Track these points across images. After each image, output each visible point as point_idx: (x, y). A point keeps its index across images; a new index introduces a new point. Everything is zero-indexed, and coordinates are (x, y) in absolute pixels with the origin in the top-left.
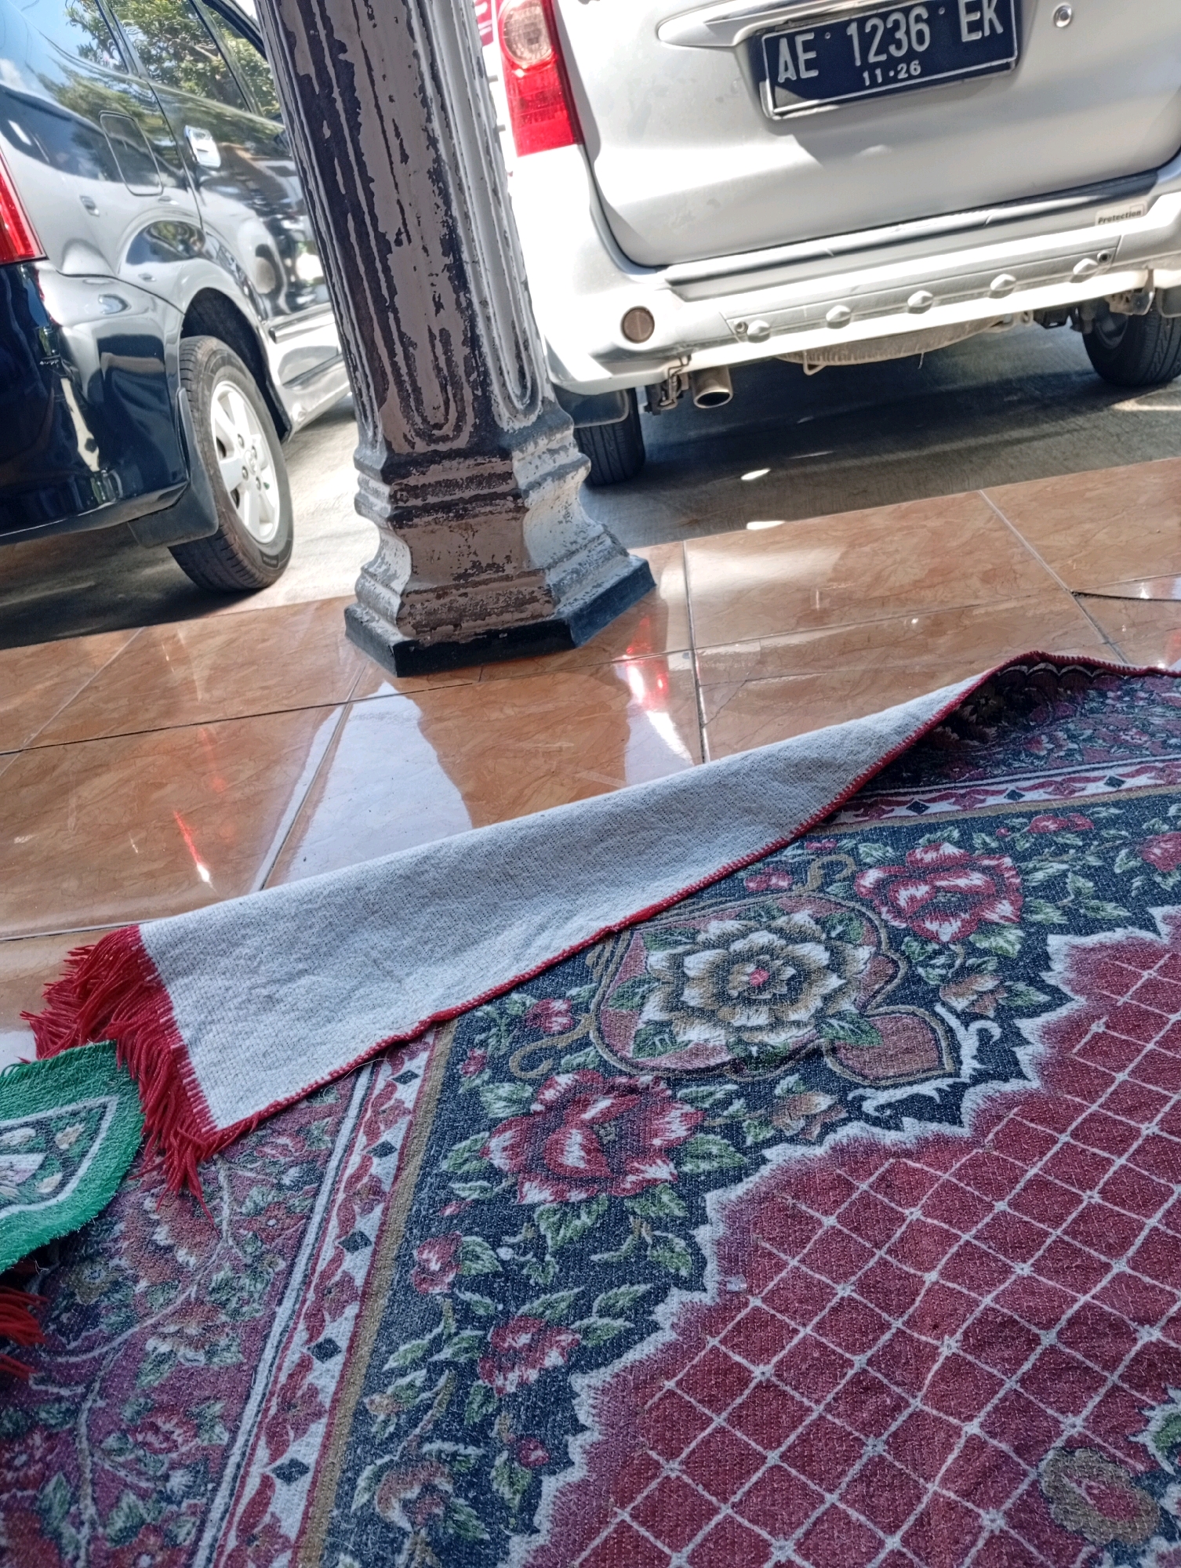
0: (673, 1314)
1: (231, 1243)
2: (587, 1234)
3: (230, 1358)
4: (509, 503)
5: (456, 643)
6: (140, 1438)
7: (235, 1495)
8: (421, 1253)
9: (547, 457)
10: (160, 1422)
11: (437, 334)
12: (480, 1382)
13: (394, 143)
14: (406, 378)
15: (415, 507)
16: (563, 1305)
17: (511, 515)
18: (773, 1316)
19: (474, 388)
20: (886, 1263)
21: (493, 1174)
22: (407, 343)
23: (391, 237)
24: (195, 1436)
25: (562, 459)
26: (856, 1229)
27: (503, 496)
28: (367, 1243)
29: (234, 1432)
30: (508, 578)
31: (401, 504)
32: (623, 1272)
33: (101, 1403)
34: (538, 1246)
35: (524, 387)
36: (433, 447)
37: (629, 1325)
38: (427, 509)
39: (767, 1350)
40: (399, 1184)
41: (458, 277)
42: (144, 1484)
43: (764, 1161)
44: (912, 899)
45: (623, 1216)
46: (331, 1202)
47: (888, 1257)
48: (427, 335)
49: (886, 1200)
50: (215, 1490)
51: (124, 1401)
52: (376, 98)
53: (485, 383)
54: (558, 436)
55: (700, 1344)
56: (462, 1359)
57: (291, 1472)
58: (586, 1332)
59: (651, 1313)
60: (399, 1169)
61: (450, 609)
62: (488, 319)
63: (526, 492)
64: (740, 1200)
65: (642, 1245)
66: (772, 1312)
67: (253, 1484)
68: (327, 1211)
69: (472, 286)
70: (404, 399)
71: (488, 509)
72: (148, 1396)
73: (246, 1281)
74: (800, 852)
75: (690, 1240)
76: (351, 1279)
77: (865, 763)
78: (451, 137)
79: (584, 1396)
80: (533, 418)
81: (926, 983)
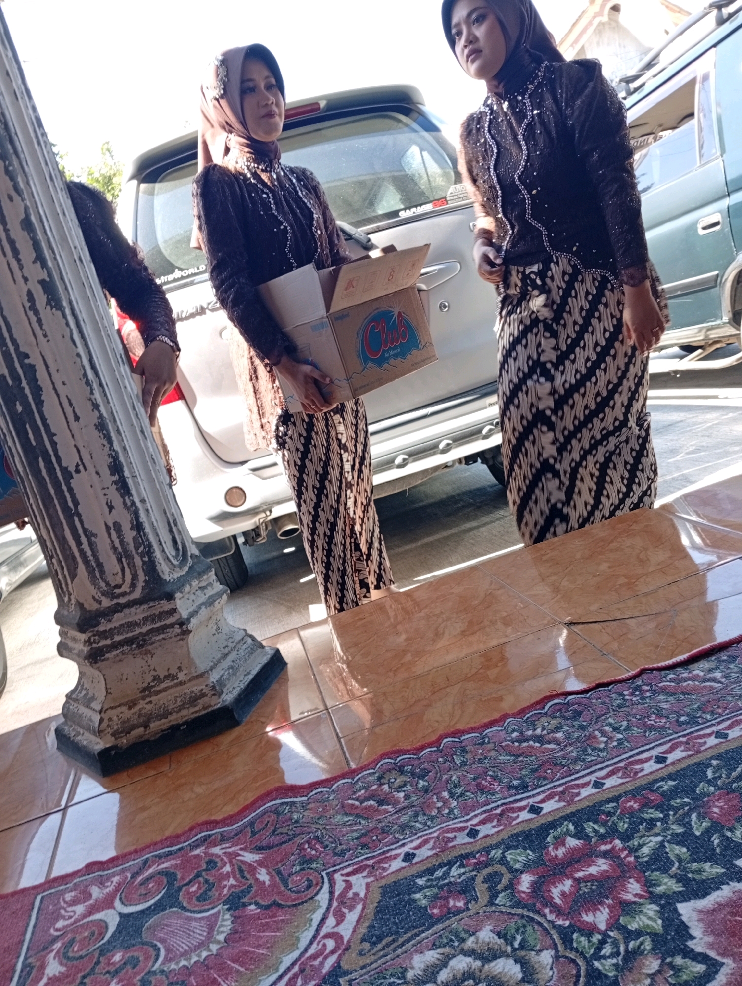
4: (177, 630)
5: (147, 741)
9: (199, 592)
11: (111, 525)
13: (69, 410)
14: (91, 558)
15: (106, 646)
17: (179, 637)
19: (142, 556)
22: (89, 535)
23: (72, 469)
25: (210, 592)
27: (172, 626)
30: (181, 683)
31: (94, 645)
35: (177, 549)
36: (115, 601)
38: (115, 646)
41: (123, 487)
48: (104, 527)
52: (53, 384)
53: (149, 551)
54: (205, 577)
61: (139, 716)
62: (147, 510)
63: (188, 620)
69: (133, 492)
70: (91, 571)
71: (162, 636)
74: (462, 870)
78: (109, 403)
80: (186, 569)
81: (605, 976)
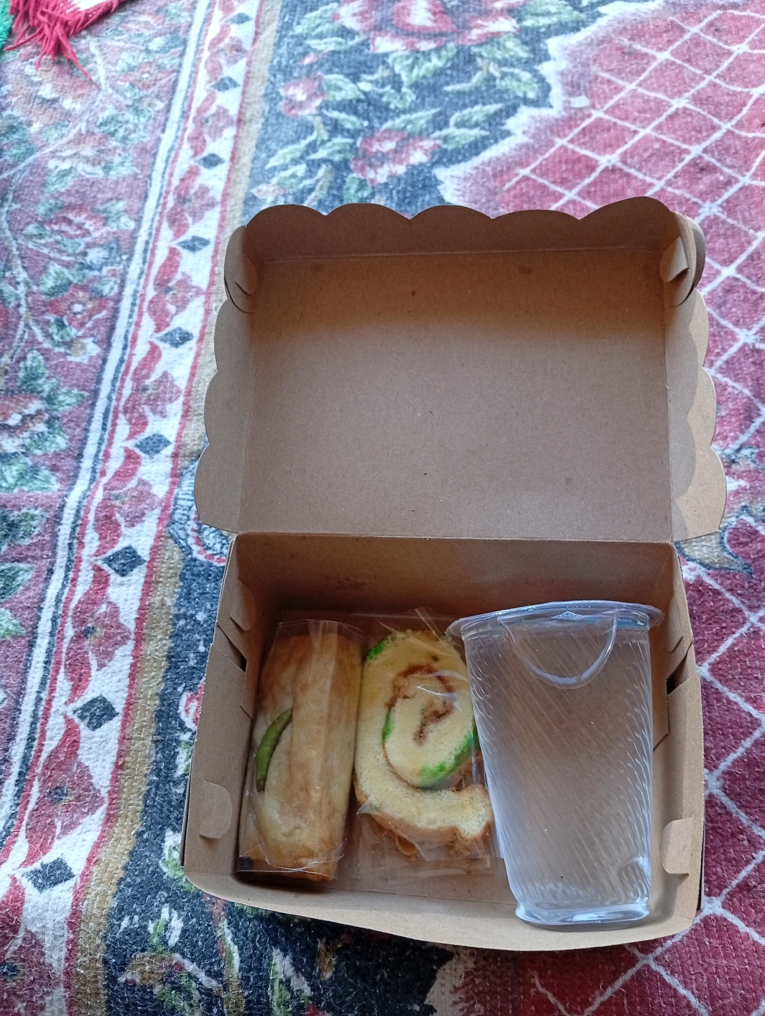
0: (523, 125)
1: (110, 91)
2: (438, 73)
3: (126, 170)
6: (56, 228)
7: (148, 262)
8: (287, 90)
10: (71, 216)
12: (355, 175)
16: (422, 122)
18: (615, 124)
20: (715, 85)
21: (345, 32)
24: (105, 225)
26: (689, 61)
28: (235, 85)
29: (139, 221)
32: (476, 97)
33: (15, 206)
34: (396, 82)
37: (484, 133)
39: (611, 146)
40: (258, 45)
42: (65, 258)
43: (600, 15)
45: (471, 59)
46: (197, 59)
47: (718, 81)
49: (715, 40)
50: (129, 260)
51: (36, 202)
55: (550, 144)
56: (337, 158)
57: (195, 244)
58: (446, 139)
59: (503, 124)
60: (257, 33)
64: (580, 44)
65: (490, 79)
66: (614, 120)
67: (161, 256)
68: (195, 66)
72: (56, 198)
73: (130, 116)
75: (535, 73)
76: (225, 111)
79: (447, 183)
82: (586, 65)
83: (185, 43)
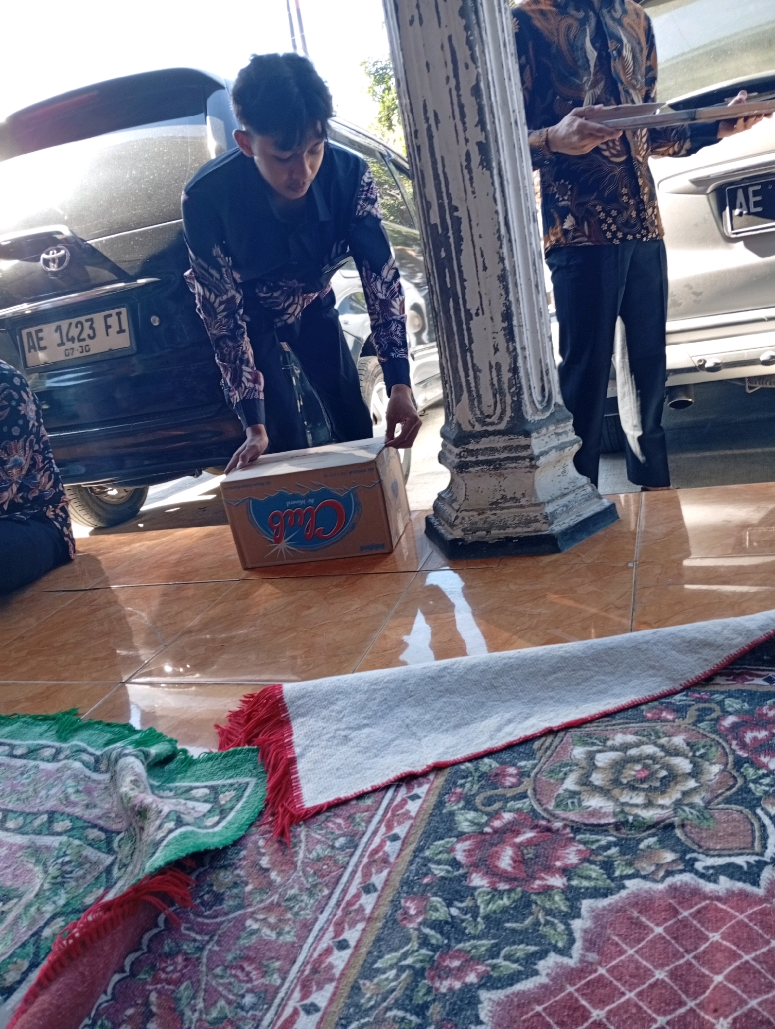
0: (549, 968)
1: (301, 874)
2: (505, 910)
3: (289, 938)
4: (527, 462)
5: (486, 543)
6: (233, 972)
7: (278, 1015)
8: (406, 902)
9: (554, 437)
10: (245, 965)
11: (494, 364)
12: (426, 981)
13: (480, 260)
14: (473, 389)
15: (470, 461)
16: (483, 949)
17: (528, 470)
18: (611, 982)
19: (512, 396)
20: (691, 964)
21: (455, 864)
22: (476, 370)
23: (473, 312)
24: (263, 977)
25: (564, 439)
26: (675, 938)
27: (524, 458)
28: (376, 890)
29: (284, 979)
30: (522, 507)
31: (463, 459)
32: (523, 937)
33: (216, 948)
34: (475, 911)
35: (544, 396)
36: (485, 428)
37: (521, 968)
38: (477, 463)
39: (604, 1002)
40: (400, 860)
41: (510, 335)
42: (231, 997)
43: (624, 887)
44: (755, 738)
45: (529, 904)
46: (359, 862)
47: (694, 961)
48: (488, 365)
49: (699, 925)
50: (268, 1009)
51: (229, 950)
52: (472, 236)
53: (519, 393)
54: (562, 425)
55: (562, 989)
56: (418, 966)
57: (311, 1009)
58: (494, 967)
59: (535, 964)
60: (401, 850)
61: (485, 522)
62: (525, 357)
63: (538, 457)
64: (604, 908)
65: (537, 923)
66: (611, 979)
67: (288, 1011)
68: (357, 866)
69: (517, 339)
70: (471, 400)
71: (514, 465)
72: (242, 951)
73: (305, 897)
74: (684, 698)
75: (568, 926)
76: (364, 909)
77: (736, 646)
78: (513, 257)
79: (485, 1004)
80: (548, 414)
81: (753, 794)
82: (604, 927)
83: (356, 847)
